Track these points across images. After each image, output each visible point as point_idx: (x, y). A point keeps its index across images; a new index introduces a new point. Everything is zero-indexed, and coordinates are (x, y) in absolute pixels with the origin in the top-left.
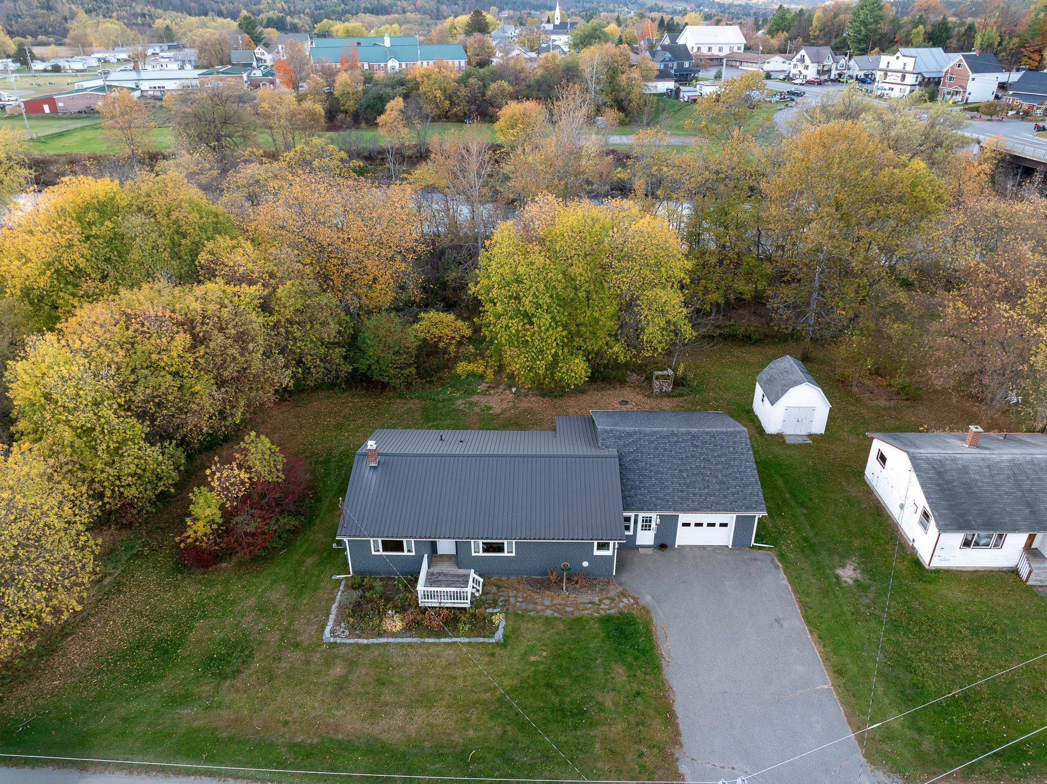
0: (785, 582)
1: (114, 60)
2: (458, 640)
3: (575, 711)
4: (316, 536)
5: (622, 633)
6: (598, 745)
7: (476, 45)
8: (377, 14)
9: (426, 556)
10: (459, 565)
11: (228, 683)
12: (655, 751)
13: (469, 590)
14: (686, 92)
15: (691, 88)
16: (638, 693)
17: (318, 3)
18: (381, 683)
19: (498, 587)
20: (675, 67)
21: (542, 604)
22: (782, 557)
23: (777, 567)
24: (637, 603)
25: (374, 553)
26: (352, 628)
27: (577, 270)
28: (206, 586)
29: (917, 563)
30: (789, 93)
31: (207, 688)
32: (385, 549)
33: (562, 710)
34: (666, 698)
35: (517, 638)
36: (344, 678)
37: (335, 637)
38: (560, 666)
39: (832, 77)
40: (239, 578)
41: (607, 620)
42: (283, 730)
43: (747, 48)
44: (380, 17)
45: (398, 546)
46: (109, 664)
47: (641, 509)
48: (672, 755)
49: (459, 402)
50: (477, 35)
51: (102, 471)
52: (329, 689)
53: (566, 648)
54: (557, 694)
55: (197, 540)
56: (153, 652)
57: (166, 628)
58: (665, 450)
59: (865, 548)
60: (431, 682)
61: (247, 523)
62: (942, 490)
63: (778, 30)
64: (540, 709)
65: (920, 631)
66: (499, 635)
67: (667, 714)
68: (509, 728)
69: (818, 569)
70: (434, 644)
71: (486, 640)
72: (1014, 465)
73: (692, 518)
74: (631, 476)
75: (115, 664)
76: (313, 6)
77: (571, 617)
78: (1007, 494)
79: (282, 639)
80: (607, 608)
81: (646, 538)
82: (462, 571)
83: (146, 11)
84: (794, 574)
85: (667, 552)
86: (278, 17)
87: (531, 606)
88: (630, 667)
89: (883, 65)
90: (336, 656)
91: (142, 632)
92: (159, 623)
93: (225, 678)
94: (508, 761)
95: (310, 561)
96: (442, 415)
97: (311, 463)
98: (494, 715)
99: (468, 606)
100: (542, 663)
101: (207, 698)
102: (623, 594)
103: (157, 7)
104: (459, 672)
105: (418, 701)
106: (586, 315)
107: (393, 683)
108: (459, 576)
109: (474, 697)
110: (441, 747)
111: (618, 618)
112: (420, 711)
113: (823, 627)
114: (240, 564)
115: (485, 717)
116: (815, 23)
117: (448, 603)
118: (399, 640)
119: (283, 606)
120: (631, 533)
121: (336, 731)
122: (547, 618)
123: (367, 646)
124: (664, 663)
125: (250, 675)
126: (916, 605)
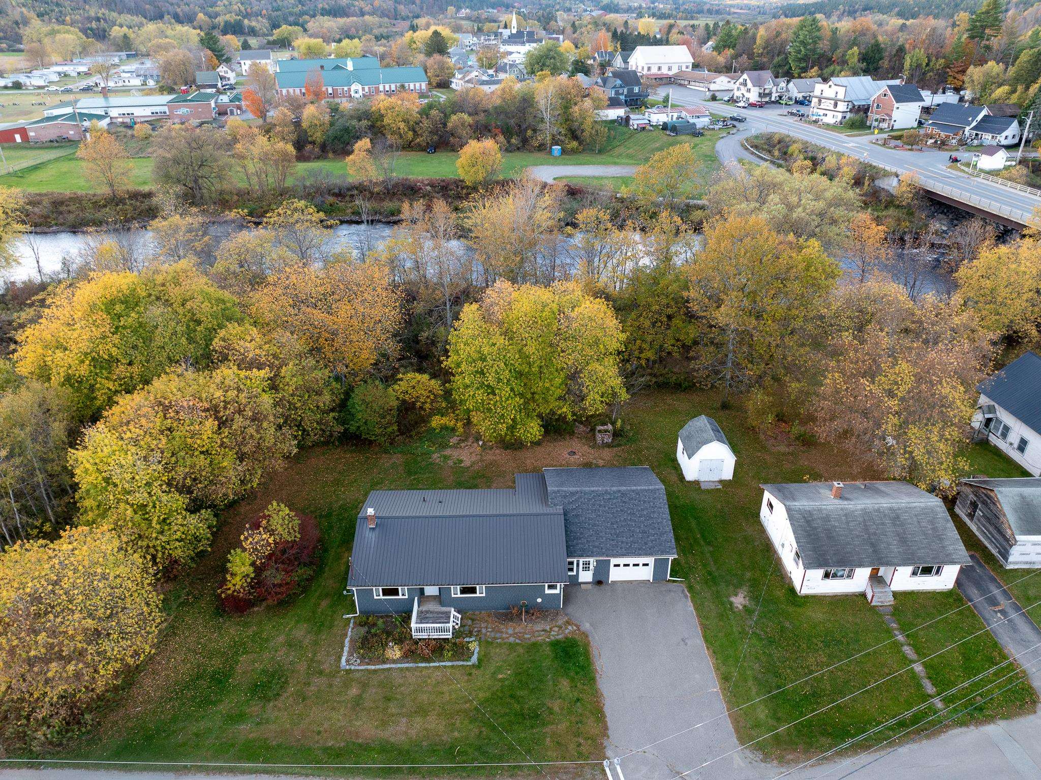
0: (692, 608)
1: (74, 74)
2: (443, 664)
3: (532, 715)
4: (328, 582)
5: (566, 653)
6: (548, 739)
7: (436, 67)
8: (335, 16)
9: (416, 599)
10: (442, 604)
11: (271, 704)
12: (590, 742)
13: (450, 625)
14: (637, 120)
15: (641, 117)
16: (578, 700)
17: (274, 4)
18: (388, 699)
19: (473, 620)
20: (625, 93)
21: (507, 633)
22: (691, 588)
23: (686, 596)
24: (579, 629)
25: (376, 597)
26: (362, 658)
27: (531, 349)
28: (244, 628)
29: (792, 590)
30: (733, 119)
31: (256, 708)
32: (384, 595)
33: (523, 715)
34: (597, 701)
35: (488, 661)
36: (360, 696)
37: (350, 665)
38: (520, 681)
39: (773, 99)
40: (269, 620)
41: (555, 644)
42: (317, 738)
43: (696, 66)
44: (338, 19)
45: (395, 592)
46: (177, 694)
47: (581, 556)
48: (602, 744)
49: (435, 456)
50: (437, 57)
51: (156, 539)
52: (349, 705)
53: (525, 667)
54: (519, 702)
55: (234, 591)
56: (210, 682)
57: (217, 663)
58: (600, 506)
59: (754, 579)
60: (425, 697)
61: (274, 576)
62: (809, 535)
63: (725, 47)
64: (506, 714)
65: (788, 645)
66: (474, 659)
67: (599, 715)
68: (484, 729)
69: (717, 598)
70: (426, 667)
71: (465, 663)
72: (865, 512)
73: (622, 561)
74: (574, 528)
75: (182, 694)
76: (270, 7)
77: (529, 642)
78: (857, 537)
79: (309, 668)
80: (556, 635)
81: (586, 576)
82: (444, 609)
83: (100, 15)
84: (699, 602)
85: (603, 587)
86: (235, 20)
87: (498, 635)
88: (572, 680)
89: (817, 92)
90: (352, 680)
91: (199, 666)
92: (211, 659)
93: (269, 700)
94: (484, 753)
95: (324, 603)
96: (422, 469)
97: (316, 517)
98: (473, 720)
99: (450, 637)
100: (507, 679)
101: (257, 716)
102: (568, 623)
103: (111, 10)
104: (445, 689)
105: (416, 712)
106: (539, 386)
107: (396, 699)
108: (442, 613)
109: (457, 707)
110: (435, 745)
111: (564, 642)
112: (418, 719)
113: (718, 643)
114: (269, 608)
115: (466, 722)
116: (758, 41)
117: (435, 635)
118: (399, 665)
119: (306, 642)
120: (575, 573)
121: (357, 737)
122: (510, 644)
123: (375, 671)
124: (598, 676)
125: (288, 698)
126: (787, 625)
